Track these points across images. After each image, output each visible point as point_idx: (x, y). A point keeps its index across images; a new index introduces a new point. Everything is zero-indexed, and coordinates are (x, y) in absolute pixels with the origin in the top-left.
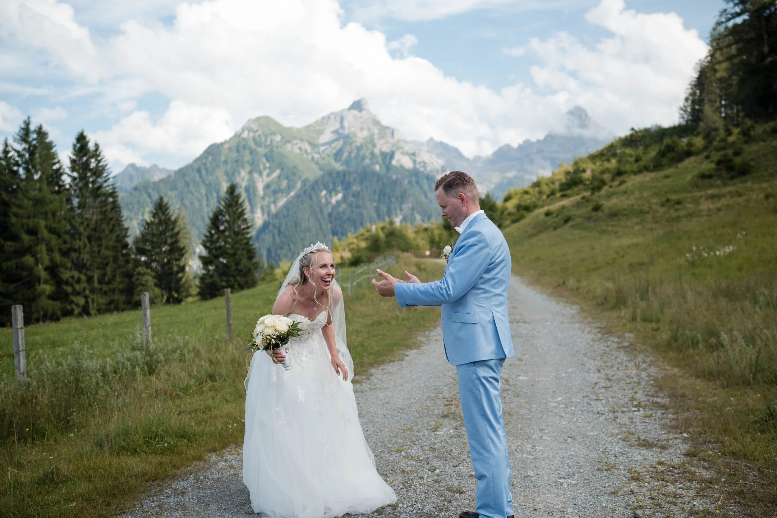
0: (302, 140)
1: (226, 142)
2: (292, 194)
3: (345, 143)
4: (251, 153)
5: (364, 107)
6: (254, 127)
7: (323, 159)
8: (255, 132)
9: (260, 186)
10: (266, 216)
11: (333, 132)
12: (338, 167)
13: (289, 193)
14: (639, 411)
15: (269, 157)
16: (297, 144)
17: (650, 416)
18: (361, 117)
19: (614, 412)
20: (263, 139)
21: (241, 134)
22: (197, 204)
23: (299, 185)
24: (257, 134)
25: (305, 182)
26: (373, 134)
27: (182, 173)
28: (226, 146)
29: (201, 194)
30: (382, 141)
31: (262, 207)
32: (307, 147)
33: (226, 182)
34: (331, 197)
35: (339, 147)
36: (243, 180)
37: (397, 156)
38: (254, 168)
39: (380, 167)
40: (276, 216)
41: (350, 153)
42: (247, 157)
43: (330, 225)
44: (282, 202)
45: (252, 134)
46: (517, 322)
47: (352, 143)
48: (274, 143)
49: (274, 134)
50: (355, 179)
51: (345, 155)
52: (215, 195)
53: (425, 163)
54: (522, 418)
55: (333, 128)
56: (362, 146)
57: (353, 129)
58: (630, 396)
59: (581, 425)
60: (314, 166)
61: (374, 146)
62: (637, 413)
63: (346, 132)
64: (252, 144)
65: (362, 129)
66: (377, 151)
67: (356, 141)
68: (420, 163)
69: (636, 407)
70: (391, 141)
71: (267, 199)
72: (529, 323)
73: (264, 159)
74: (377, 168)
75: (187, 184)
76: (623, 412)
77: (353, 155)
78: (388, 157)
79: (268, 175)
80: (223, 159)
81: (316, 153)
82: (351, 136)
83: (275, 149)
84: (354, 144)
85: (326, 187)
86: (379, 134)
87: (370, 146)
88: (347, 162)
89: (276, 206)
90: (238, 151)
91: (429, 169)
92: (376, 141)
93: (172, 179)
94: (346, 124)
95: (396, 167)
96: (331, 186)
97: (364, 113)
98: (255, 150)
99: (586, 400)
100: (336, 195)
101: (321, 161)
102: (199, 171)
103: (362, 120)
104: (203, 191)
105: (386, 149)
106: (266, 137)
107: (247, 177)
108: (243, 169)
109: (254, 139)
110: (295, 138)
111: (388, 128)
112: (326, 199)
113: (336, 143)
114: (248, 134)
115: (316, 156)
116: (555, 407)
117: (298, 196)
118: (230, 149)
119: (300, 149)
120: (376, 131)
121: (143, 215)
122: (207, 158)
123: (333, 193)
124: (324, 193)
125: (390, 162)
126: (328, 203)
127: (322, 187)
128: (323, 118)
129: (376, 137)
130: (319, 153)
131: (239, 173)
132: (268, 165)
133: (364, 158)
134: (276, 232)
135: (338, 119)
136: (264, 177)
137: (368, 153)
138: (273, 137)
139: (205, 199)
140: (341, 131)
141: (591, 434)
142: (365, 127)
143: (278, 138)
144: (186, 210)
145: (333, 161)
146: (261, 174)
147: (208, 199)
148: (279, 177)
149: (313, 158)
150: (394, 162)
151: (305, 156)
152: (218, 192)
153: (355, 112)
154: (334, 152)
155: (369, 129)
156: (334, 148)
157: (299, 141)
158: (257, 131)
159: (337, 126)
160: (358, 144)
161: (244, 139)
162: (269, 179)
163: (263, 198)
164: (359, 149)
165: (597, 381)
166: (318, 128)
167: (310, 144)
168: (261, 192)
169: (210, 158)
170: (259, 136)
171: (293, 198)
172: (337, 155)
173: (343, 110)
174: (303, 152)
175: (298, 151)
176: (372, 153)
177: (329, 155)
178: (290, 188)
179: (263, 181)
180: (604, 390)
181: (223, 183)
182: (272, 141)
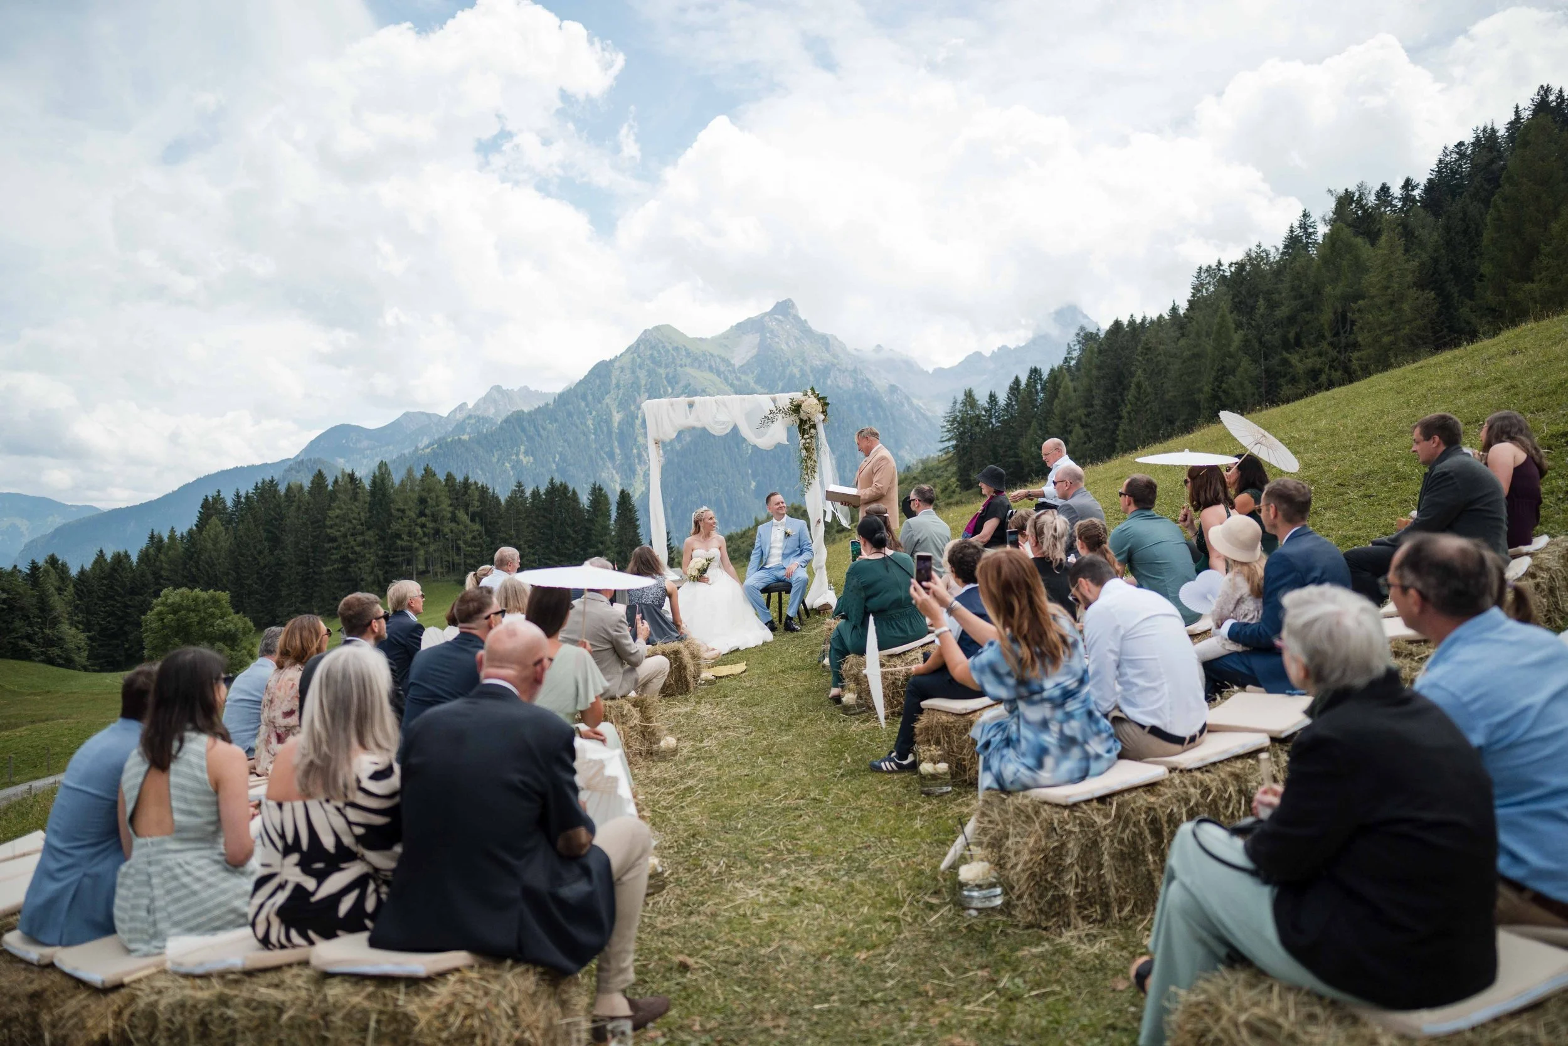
0: (711, 357)
1: (616, 359)
4: (649, 375)
5: (791, 309)
6: (652, 339)
7: (738, 379)
8: (652, 345)
11: (753, 348)
15: (670, 378)
20: (663, 356)
21: (635, 349)
22: (582, 439)
26: (803, 346)
27: (563, 399)
28: (617, 365)
29: (588, 427)
32: (718, 363)
38: (653, 394)
42: (644, 379)
45: (649, 350)
47: (777, 357)
48: (677, 361)
49: (677, 349)
52: (605, 427)
53: (869, 381)
55: (750, 344)
56: (788, 361)
57: (777, 341)
61: (805, 361)
63: (768, 343)
64: (650, 363)
65: (789, 340)
66: (807, 369)
67: (780, 356)
68: (862, 382)
70: (826, 354)
73: (664, 382)
75: (570, 415)
77: (777, 374)
80: (614, 381)
81: (729, 372)
82: (775, 350)
83: (679, 368)
84: (777, 360)
86: (811, 344)
87: (798, 362)
90: (633, 372)
92: (806, 354)
93: (551, 407)
94: (766, 334)
97: (791, 318)
98: (654, 370)
101: (736, 382)
102: (584, 397)
103: (788, 327)
104: (590, 424)
105: (819, 364)
106: (667, 353)
109: (652, 355)
110: (704, 353)
111: (821, 336)
114: (644, 351)
115: (730, 375)
118: (622, 369)
120: (806, 342)
121: (517, 455)
122: (593, 380)
125: (825, 382)
128: (739, 325)
129: (806, 348)
130: (733, 373)
132: (669, 388)
133: (789, 378)
135: (758, 326)
137: (794, 372)
138: (675, 353)
139: (593, 432)
142: (792, 336)
143: (682, 354)
153: (779, 317)
155: (797, 340)
158: (656, 345)
161: (639, 355)
169: (597, 380)
170: (658, 352)
173: (764, 315)
181: (615, 413)
182: (674, 357)
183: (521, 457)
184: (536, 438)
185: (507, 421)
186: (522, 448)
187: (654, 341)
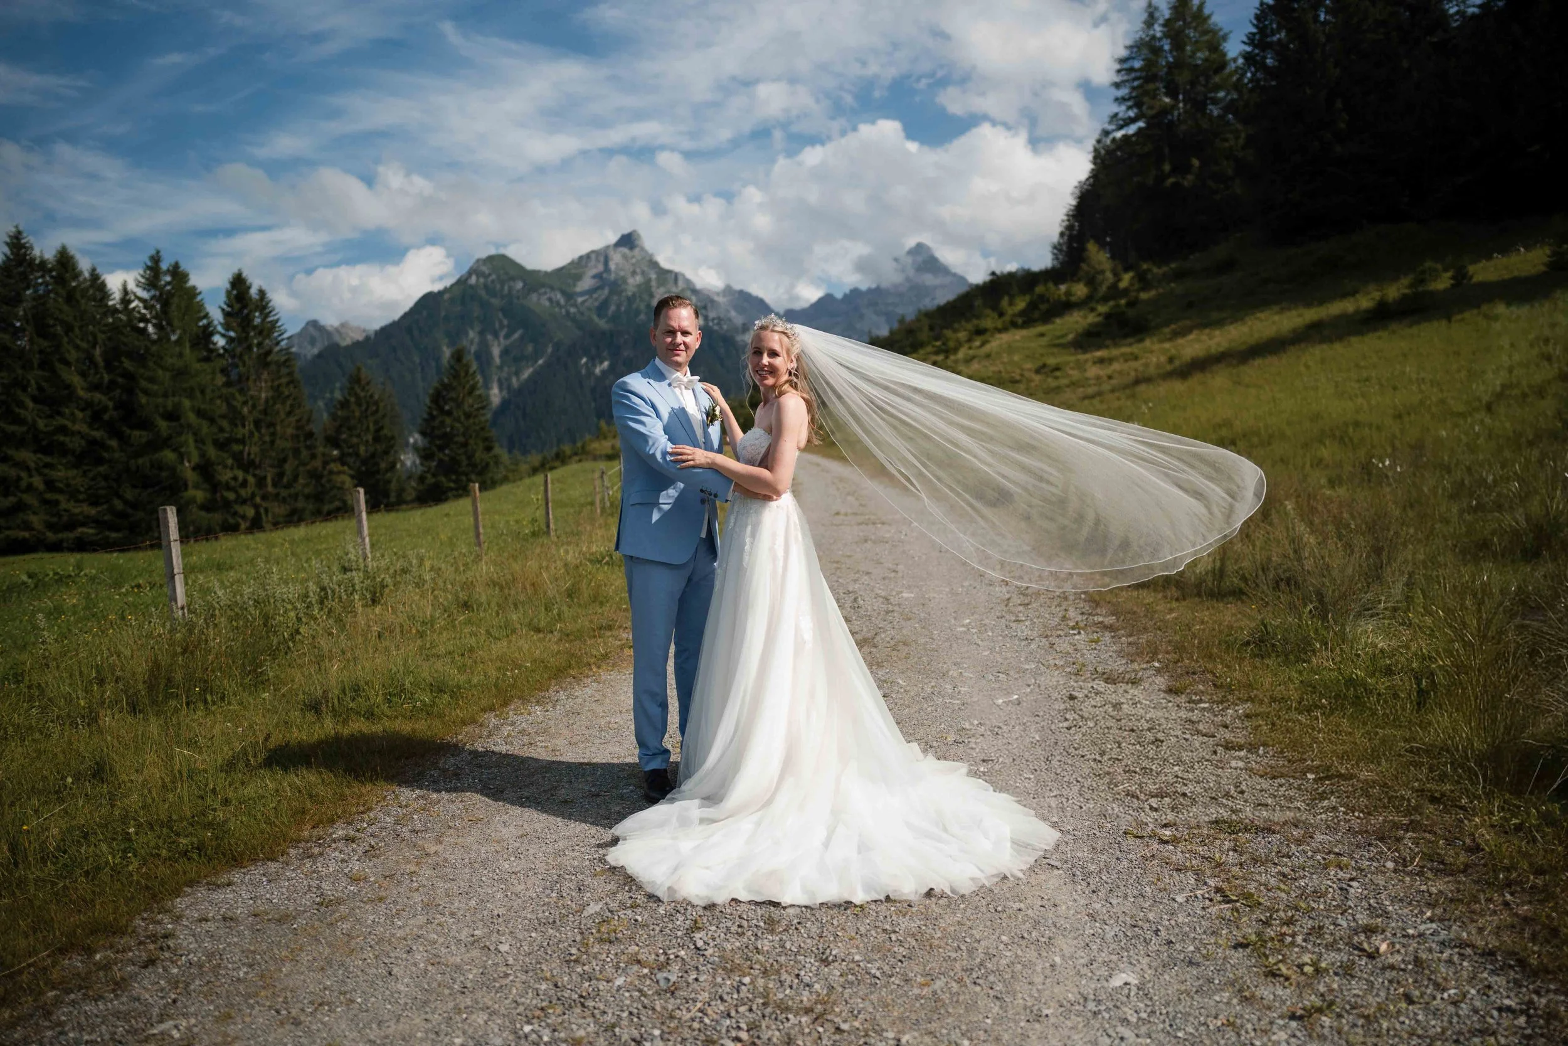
0: (552, 288)
1: (446, 290)
2: (540, 362)
3: (611, 293)
4: (482, 306)
5: (637, 242)
6: (485, 269)
7: (582, 314)
8: (486, 276)
9: (496, 351)
10: (505, 393)
11: (594, 277)
12: (602, 324)
13: (536, 362)
14: (1079, 633)
15: (506, 311)
16: (545, 293)
17: (1096, 642)
18: (633, 257)
19: (1047, 637)
20: (498, 286)
21: (467, 279)
22: (408, 377)
23: (550, 350)
24: (491, 278)
25: (557, 346)
26: (650, 280)
27: (387, 332)
28: (447, 296)
29: (413, 363)
31: (499, 381)
32: (559, 296)
33: (448, 347)
34: (594, 366)
35: (603, 297)
36: (472, 343)
38: (487, 328)
40: (520, 392)
41: (619, 306)
42: (477, 311)
43: (593, 405)
44: (526, 374)
45: (482, 280)
46: (874, 523)
47: (622, 291)
48: (514, 292)
49: (513, 279)
51: (613, 308)
52: (433, 364)
53: (719, 319)
54: (925, 649)
55: (594, 271)
56: (634, 295)
57: (622, 273)
58: (1060, 615)
59: (1009, 655)
60: (569, 324)
61: (652, 296)
62: (1077, 637)
63: (613, 277)
64: (483, 293)
65: (634, 273)
67: (626, 290)
68: (713, 319)
69: (1073, 628)
71: (506, 369)
72: (890, 525)
73: (500, 315)
75: (394, 350)
76: (1059, 636)
77: (623, 309)
79: (507, 337)
80: (443, 314)
81: (572, 305)
82: (620, 282)
83: (515, 301)
84: (624, 294)
85: (586, 353)
86: (658, 279)
87: (646, 297)
88: (615, 318)
89: (518, 379)
90: (464, 303)
91: (725, 327)
92: (653, 289)
93: (371, 341)
94: (612, 266)
96: (593, 351)
97: (636, 251)
98: (488, 302)
99: (1003, 620)
100: (601, 363)
101: (578, 317)
102: (410, 331)
103: (634, 260)
104: (417, 359)
106: (503, 284)
107: (476, 340)
108: (472, 328)
109: (486, 286)
110: (543, 285)
111: (669, 272)
112: (588, 369)
113: (599, 292)
114: (477, 280)
115: (572, 310)
116: (965, 632)
117: (548, 365)
118: (452, 300)
119: (550, 300)
120: (653, 276)
121: (332, 392)
122: (419, 312)
123: (597, 361)
124: (584, 360)
126: (590, 373)
127: (581, 352)
128: (581, 258)
129: (654, 283)
130: (575, 305)
131: (467, 334)
132: (505, 322)
133: (638, 312)
134: (520, 414)
135: (602, 259)
136: (501, 339)
137: (642, 306)
138: (512, 283)
139: (419, 369)
140: (605, 275)
141: (1027, 667)
142: (638, 270)
143: (519, 285)
144: (393, 386)
145: (595, 318)
146: (496, 335)
147: (423, 369)
148: (522, 338)
149: (568, 313)
151: (557, 310)
152: (438, 359)
153: (625, 250)
154: (596, 304)
155: (643, 273)
156: (596, 299)
157: (548, 290)
158: (490, 275)
159: (601, 268)
160: (630, 294)
161: (471, 287)
162: (508, 342)
163: (500, 368)
164: (631, 300)
165: (1007, 596)
166: (573, 271)
167: (563, 293)
168: (497, 360)
169: (425, 313)
170: (493, 281)
171: (541, 366)
172: (602, 309)
173: (608, 247)
174: (555, 305)
175: (547, 304)
177: (589, 309)
178: (537, 353)
179: (499, 345)
180: (1021, 608)
181: (445, 348)
182: (510, 289)
187: (487, 272)
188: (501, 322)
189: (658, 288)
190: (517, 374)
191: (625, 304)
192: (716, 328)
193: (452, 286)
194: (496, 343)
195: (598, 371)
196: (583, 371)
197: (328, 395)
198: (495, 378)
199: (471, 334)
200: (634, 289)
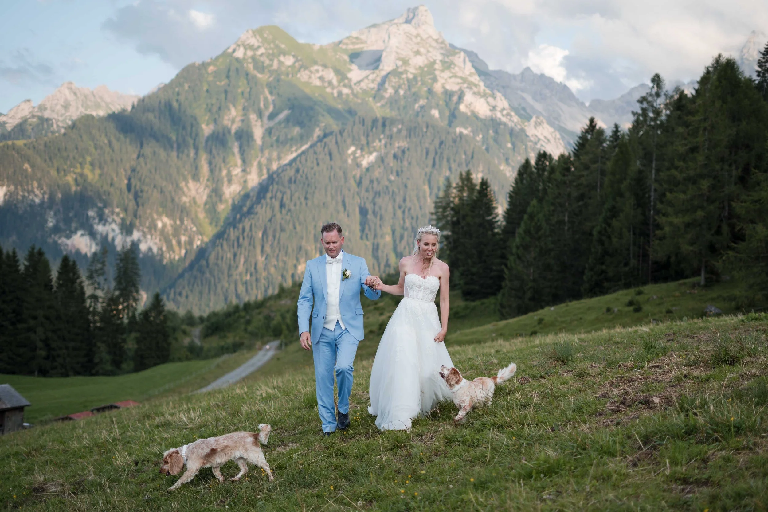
0: (325, 66)
1: (212, 62)
2: (305, 146)
3: (390, 74)
4: (248, 81)
6: (255, 41)
7: (355, 95)
8: (255, 50)
9: (258, 132)
12: (377, 108)
13: (301, 146)
15: (272, 88)
16: (317, 71)
18: (418, 35)
20: (267, 61)
21: (233, 52)
23: (316, 135)
24: (259, 52)
25: (325, 130)
26: (434, 62)
28: (211, 69)
30: (446, 74)
31: (260, 165)
32: (330, 75)
33: (208, 124)
34: (362, 156)
36: (233, 122)
37: (469, 97)
38: (251, 104)
39: (440, 113)
41: (397, 89)
42: (242, 86)
44: (288, 159)
45: (250, 53)
47: (401, 73)
48: (283, 68)
49: (284, 53)
50: (399, 131)
51: (390, 91)
52: (191, 142)
56: (415, 78)
61: (435, 80)
63: (393, 56)
64: (250, 67)
65: (417, 53)
66: (438, 87)
67: (407, 72)
68: (502, 111)
70: (460, 74)
71: (266, 153)
73: (266, 92)
74: (435, 113)
77: (401, 92)
78: (455, 98)
79: (271, 117)
80: (206, 87)
81: (345, 86)
82: (400, 62)
83: (284, 77)
84: (404, 76)
85: (355, 141)
86: (443, 62)
87: (428, 80)
88: (391, 103)
89: (279, 163)
90: (228, 77)
92: (437, 73)
94: (393, 44)
95: (464, 114)
96: (364, 141)
97: (422, 28)
98: (254, 77)
100: (370, 153)
103: (418, 39)
105: (452, 86)
106: (272, 58)
107: (238, 119)
108: (234, 106)
110: (316, 63)
111: (458, 50)
112: (355, 159)
113: (377, 72)
114: (245, 54)
115: (346, 91)
118: (216, 74)
119: (321, 78)
120: (439, 56)
121: (82, 168)
122: (181, 85)
123: (365, 151)
124: (352, 149)
125: (457, 108)
126: (357, 164)
127: (349, 141)
129: (438, 66)
130: (350, 87)
131: (229, 110)
132: (271, 101)
133: (417, 98)
134: (277, 204)
135: (383, 35)
136: (265, 119)
137: (424, 91)
138: (282, 58)
142: (423, 51)
143: (290, 61)
144: (146, 164)
145: (370, 101)
146: (260, 115)
148: (288, 120)
149: (340, 94)
150: (462, 108)
151: (328, 90)
153: (408, 26)
155: (427, 53)
156: (373, 81)
157: (320, 68)
158: (259, 47)
159: (381, 45)
160: (411, 76)
161: (237, 60)
162: (272, 123)
163: (262, 151)
164: (411, 83)
167: (337, 72)
168: (259, 142)
169: (186, 87)
170: (262, 55)
171: (305, 153)
172: (378, 91)
174: (326, 84)
175: (318, 83)
176: (430, 91)
177: (365, 92)
178: (302, 138)
179: (262, 126)
181: (204, 126)
182: (280, 63)
183: (87, 171)
184: (107, 149)
185: (73, 126)
186: (89, 159)
187: (256, 44)
188: (266, 99)
189: (442, 71)
190: (279, 158)
191: (405, 87)
192: (504, 119)
193: (217, 58)
194: (259, 123)
195: (365, 163)
196: (350, 161)
197: (78, 170)
198: (255, 163)
199: (233, 112)
200: (414, 71)
